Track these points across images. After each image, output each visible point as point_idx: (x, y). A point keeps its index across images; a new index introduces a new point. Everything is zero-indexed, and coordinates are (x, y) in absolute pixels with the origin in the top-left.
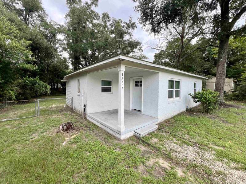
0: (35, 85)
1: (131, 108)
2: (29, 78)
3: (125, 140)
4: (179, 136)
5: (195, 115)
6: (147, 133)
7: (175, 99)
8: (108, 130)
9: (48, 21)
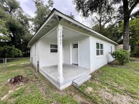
0: (11, 51)
1: (71, 63)
2: (8, 46)
3: (64, 90)
4: (109, 84)
5: (115, 66)
6: (83, 83)
7: (100, 56)
8: (51, 81)
9: (24, 14)
